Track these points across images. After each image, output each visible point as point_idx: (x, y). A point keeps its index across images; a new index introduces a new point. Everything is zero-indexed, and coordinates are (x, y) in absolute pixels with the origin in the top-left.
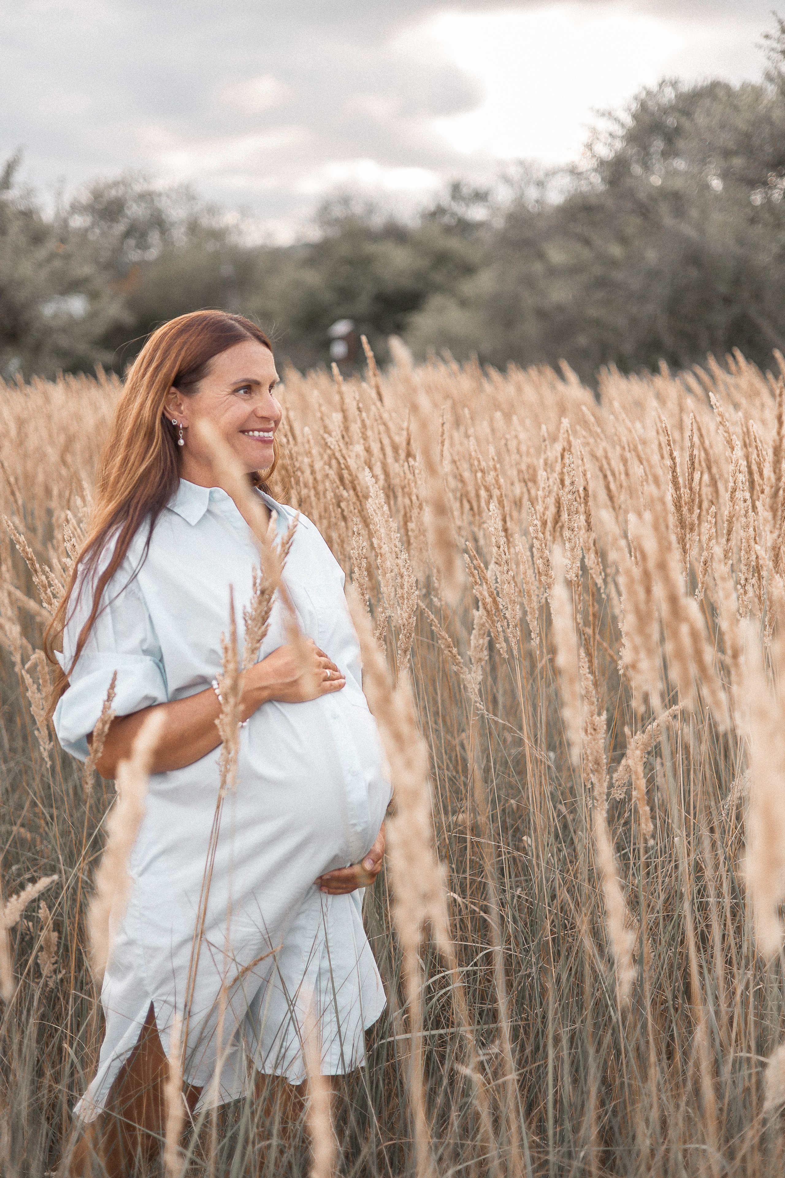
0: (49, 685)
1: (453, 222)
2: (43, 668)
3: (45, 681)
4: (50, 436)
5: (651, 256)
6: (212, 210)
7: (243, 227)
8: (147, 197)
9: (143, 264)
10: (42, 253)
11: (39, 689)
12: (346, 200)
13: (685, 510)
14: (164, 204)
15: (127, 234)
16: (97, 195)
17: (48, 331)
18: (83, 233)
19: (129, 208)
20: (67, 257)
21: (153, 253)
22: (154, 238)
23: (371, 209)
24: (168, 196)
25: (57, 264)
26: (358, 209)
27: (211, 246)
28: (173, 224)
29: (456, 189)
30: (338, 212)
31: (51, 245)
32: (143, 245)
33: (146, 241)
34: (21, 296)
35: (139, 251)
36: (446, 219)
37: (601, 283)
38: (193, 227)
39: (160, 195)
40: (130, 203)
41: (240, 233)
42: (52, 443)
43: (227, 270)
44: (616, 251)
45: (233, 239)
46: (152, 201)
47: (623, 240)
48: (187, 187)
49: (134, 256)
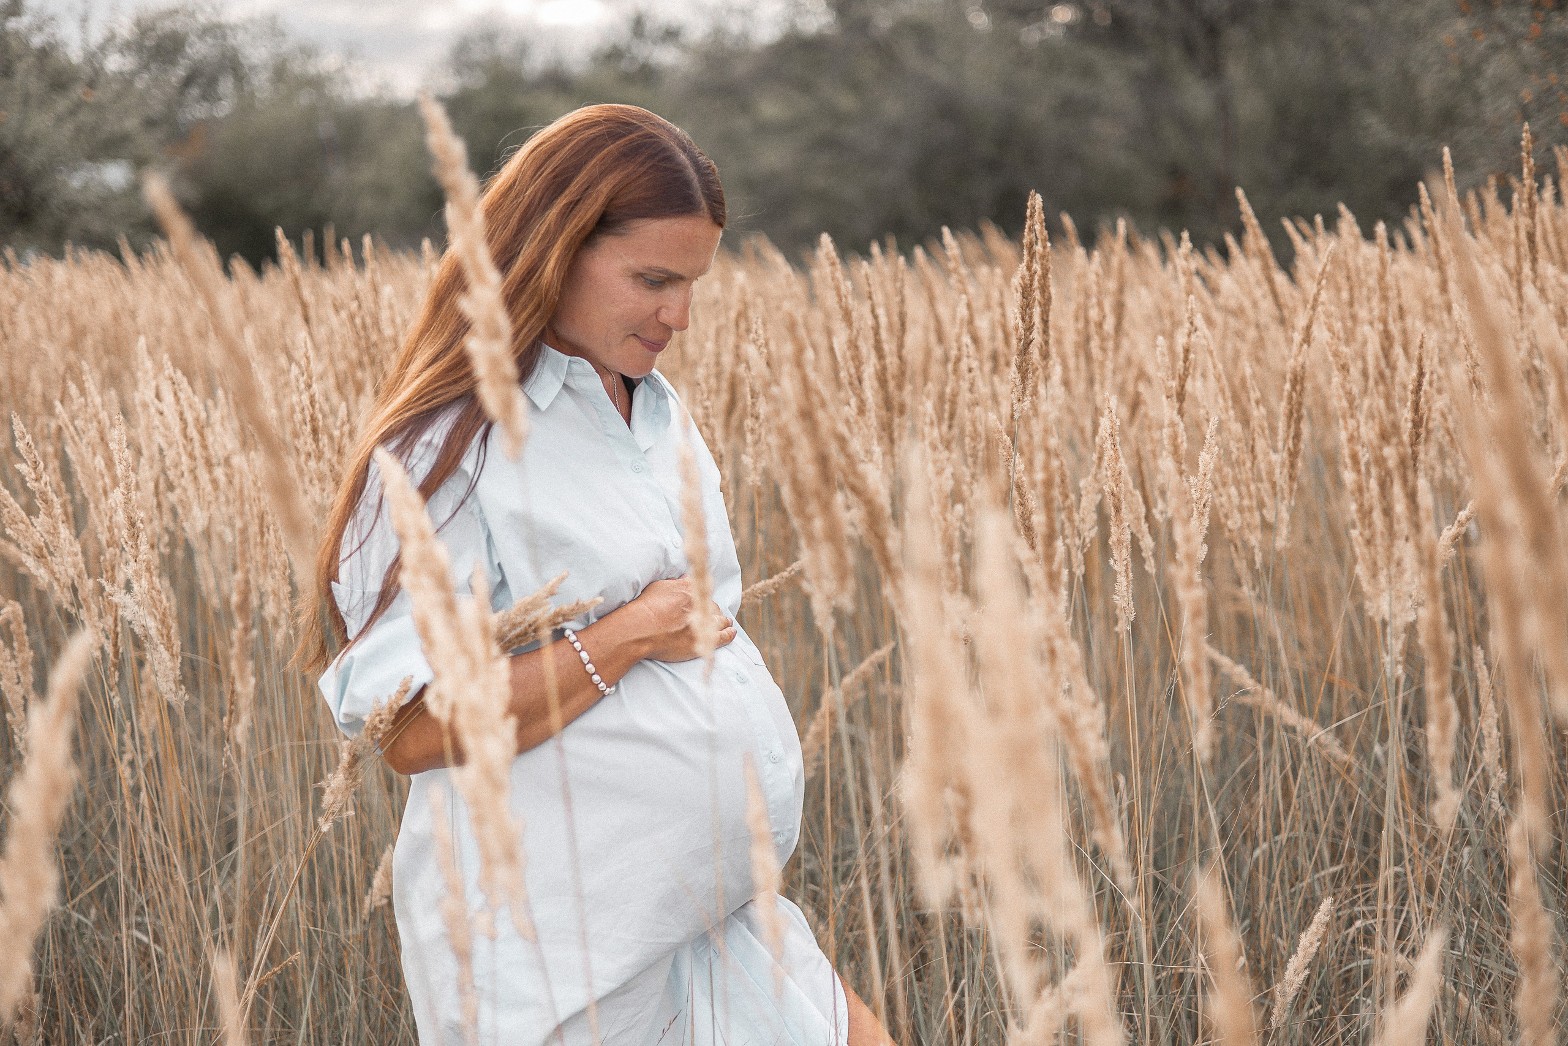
0: (27, 649)
1: (635, 68)
2: (19, 625)
3: (22, 644)
4: (49, 329)
5: (893, 108)
6: (308, 52)
7: (351, 74)
8: (215, 30)
9: (210, 123)
10: (62, 104)
11: (14, 657)
12: (490, 37)
13: (892, 385)
14: (239, 40)
15: (188, 81)
16: (144, 28)
17: (73, 208)
18: (126, 80)
19: (190, 46)
20: (99, 108)
21: (224, 108)
22: (226, 85)
23: (523, 49)
24: (246, 29)
25: (85, 117)
26: (505, 48)
27: (304, 99)
28: (253, 68)
29: (638, 25)
30: (478, 54)
31: (78, 91)
32: (210, 95)
33: (215, 91)
34: (34, 161)
35: (205, 104)
36: (624, 65)
37: (827, 143)
38: (280, 72)
39: (234, 28)
40: (193, 38)
41: (346, 82)
42: (51, 338)
43: (326, 129)
44: (846, 102)
45: (336, 90)
46: (224, 37)
47: (855, 86)
48: (273, 19)
49: (196, 111)
